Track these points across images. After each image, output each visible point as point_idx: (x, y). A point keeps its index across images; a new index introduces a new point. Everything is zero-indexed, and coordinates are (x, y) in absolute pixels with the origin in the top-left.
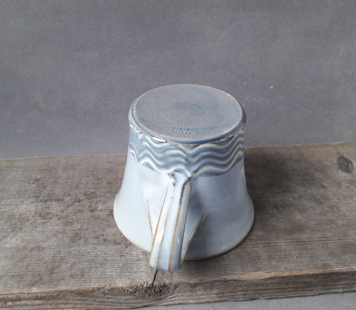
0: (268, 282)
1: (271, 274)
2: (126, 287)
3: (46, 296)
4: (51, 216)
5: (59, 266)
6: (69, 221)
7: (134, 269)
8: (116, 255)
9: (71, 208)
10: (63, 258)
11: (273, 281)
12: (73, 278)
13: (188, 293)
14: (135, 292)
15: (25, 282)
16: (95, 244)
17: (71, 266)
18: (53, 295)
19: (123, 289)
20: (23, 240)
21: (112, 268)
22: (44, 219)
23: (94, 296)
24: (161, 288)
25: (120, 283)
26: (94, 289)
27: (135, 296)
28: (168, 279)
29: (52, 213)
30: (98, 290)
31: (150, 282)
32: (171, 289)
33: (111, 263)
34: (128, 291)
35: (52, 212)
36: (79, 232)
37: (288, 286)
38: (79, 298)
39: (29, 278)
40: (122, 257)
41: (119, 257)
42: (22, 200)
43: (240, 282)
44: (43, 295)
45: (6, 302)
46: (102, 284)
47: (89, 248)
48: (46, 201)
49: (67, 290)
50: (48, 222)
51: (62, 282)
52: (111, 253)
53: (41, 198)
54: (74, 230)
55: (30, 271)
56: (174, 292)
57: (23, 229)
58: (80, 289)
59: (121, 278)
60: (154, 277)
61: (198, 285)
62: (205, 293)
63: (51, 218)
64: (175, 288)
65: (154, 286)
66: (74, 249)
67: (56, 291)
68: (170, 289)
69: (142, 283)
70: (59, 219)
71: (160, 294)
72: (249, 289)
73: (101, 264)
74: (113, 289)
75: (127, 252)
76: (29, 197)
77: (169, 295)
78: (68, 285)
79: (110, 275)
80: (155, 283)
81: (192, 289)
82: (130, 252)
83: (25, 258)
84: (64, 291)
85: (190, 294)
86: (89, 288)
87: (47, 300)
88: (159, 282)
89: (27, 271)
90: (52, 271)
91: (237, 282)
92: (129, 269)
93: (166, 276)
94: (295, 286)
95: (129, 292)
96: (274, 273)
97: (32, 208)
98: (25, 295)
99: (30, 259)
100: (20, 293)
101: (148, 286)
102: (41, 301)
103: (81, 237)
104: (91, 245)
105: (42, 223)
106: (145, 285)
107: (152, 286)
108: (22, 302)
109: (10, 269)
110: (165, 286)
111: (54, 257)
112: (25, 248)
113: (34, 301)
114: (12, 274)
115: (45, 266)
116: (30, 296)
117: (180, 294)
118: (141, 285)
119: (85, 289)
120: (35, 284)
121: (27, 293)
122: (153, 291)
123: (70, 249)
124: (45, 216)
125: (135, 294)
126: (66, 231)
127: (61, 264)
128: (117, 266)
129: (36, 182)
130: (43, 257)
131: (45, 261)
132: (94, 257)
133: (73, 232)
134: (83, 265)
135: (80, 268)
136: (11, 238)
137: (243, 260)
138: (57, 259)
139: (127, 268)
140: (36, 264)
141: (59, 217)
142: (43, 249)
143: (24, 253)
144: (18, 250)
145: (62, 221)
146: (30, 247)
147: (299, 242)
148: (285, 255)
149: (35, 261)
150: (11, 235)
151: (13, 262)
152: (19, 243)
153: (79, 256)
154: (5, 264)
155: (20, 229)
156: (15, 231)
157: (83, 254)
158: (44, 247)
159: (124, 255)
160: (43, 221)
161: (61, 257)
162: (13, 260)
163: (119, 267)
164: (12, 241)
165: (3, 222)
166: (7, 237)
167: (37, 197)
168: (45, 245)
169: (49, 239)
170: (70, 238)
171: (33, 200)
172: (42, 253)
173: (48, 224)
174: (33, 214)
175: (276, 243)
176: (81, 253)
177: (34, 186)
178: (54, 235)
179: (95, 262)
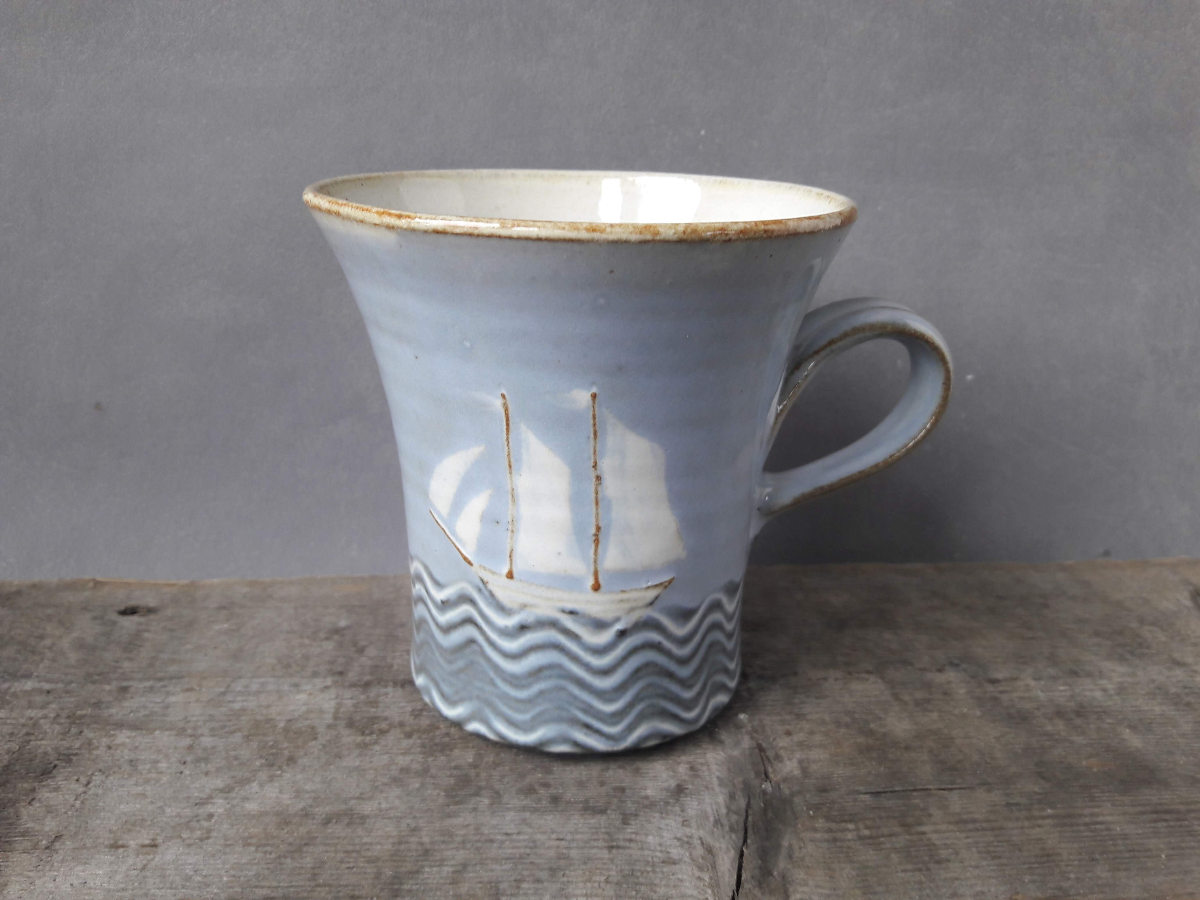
4: (384, 726)
5: (417, 872)
6: (437, 741)
7: (658, 889)
8: (596, 844)
10: (428, 847)
16: (523, 809)
17: (454, 872)
20: (298, 794)
21: (589, 885)
22: (363, 734)
29: (386, 719)
33: (584, 867)
35: (386, 714)
36: (472, 773)
40: (614, 851)
41: (606, 851)
47: (509, 821)
48: (367, 685)
50: (376, 743)
52: (579, 836)
53: (352, 676)
54: (456, 768)
55: (324, 885)
57: (301, 761)
63: (383, 732)
66: (463, 821)
70: (409, 735)
73: (551, 869)
75: (628, 837)
76: (315, 674)
82: (638, 838)
83: (306, 844)
89: (313, 884)
90: (396, 887)
92: (643, 888)
97: (327, 702)
99: (321, 848)
103: (480, 788)
104: (512, 813)
105: (358, 746)
109: (257, 875)
111: (400, 843)
112: (306, 814)
115: (371, 870)
123: (448, 822)
124: (365, 725)
126: (433, 771)
127: (423, 867)
128: (603, 878)
129: (336, 637)
130: (366, 844)
131: (369, 854)
132: (526, 847)
133: (455, 772)
134: (492, 870)
135: (486, 879)
136: (261, 785)
137: (1006, 865)
138: (409, 850)
139: (637, 884)
140: (341, 862)
141: (408, 729)
142: (363, 818)
143: (303, 830)
144: (284, 820)
145: (419, 741)
146: (321, 811)
147: (1160, 812)
148: (1130, 851)
149: (340, 855)
150: (263, 775)
151: (268, 856)
152: (286, 799)
153: (479, 845)
154: (243, 861)
155: (291, 760)
156: (272, 765)
157: (492, 837)
158: (366, 813)
159: (622, 843)
160: (359, 739)
161: (422, 844)
162: (269, 849)
163: (610, 879)
164: (268, 795)
165: (237, 738)
166: (248, 781)
167: (341, 673)
168: (368, 808)
169: (382, 792)
170: (445, 791)
171: (329, 681)
172: (360, 831)
173: (377, 748)
174: (328, 718)
175: (1092, 815)
176: (482, 834)
177: (329, 646)
178: (395, 780)
179: (532, 863)
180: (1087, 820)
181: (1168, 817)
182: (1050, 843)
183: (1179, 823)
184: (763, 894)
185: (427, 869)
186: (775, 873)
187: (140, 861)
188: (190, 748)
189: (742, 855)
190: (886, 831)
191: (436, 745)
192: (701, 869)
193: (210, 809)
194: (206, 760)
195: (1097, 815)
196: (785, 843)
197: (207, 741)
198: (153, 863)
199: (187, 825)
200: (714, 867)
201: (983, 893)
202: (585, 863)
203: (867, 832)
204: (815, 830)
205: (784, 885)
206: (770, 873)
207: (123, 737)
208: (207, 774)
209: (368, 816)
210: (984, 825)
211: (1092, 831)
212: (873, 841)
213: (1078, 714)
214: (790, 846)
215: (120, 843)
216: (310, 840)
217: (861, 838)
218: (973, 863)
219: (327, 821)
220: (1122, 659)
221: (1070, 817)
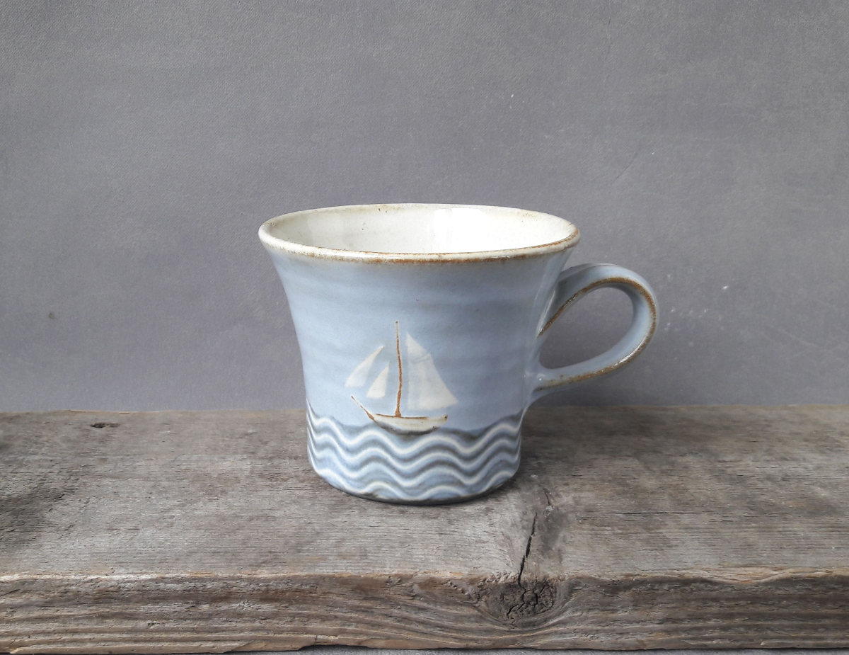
0: (778, 592)
1: (784, 571)
2: (461, 579)
3: (287, 591)
4: (285, 477)
5: (312, 542)
8: (430, 532)
10: (319, 531)
11: (791, 590)
12: (344, 559)
13: (596, 612)
14: (479, 598)
15: (242, 561)
16: (381, 515)
17: (337, 542)
18: (303, 587)
19: (455, 584)
20: (230, 507)
21: (426, 550)
22: (271, 481)
23: (389, 598)
24: (537, 591)
25: (446, 572)
26: (392, 579)
27: (479, 611)
28: (552, 570)
29: (286, 474)
30: (400, 581)
31: (513, 573)
32: (560, 595)
34: (463, 591)
35: (286, 471)
37: (823, 611)
38: (357, 602)
39: (253, 556)
40: (443, 536)
41: (438, 536)
42: (223, 455)
43: (717, 587)
44: (281, 587)
45: (198, 603)
46: (408, 571)
47: (372, 520)
48: (271, 459)
49: (333, 576)
50: (280, 485)
51: (322, 563)
52: (419, 528)
53: (260, 454)
55: (251, 547)
56: (566, 604)
57: (230, 492)
58: (362, 576)
59: (446, 563)
60: (519, 566)
61: (621, 591)
62: (636, 614)
63: (284, 480)
64: (570, 592)
65: (521, 582)
66: (341, 519)
67: (312, 576)
68: (557, 595)
69: (496, 574)
70: (302, 481)
71: (534, 610)
72: (736, 610)
73: (400, 542)
74: (431, 583)
75: (452, 529)
76: (236, 453)
77: (556, 611)
78: (335, 567)
79: (422, 558)
80: (524, 576)
81: (608, 600)
82: (459, 530)
83: (238, 529)
84: (327, 580)
85: (601, 614)
86: (381, 575)
87: (287, 605)
88: (532, 574)
89: (244, 546)
90: (299, 548)
91: (709, 586)
92: (462, 552)
93: (547, 566)
94: (840, 611)
95: (466, 594)
96: (791, 570)
97: (246, 466)
98: (243, 584)
99: (248, 531)
100: (233, 579)
101: (509, 580)
102: (273, 605)
103: (352, 506)
104: (374, 517)
105: (269, 486)
106: (502, 580)
107: (517, 583)
108: (233, 605)
109: (207, 542)
110: (545, 584)
111: (300, 529)
112: (236, 516)
113: (256, 606)
114: (213, 549)
115: (282, 540)
116: (252, 586)
117: (578, 614)
118: (493, 578)
119: (371, 576)
120: (263, 565)
121: (248, 580)
122: (518, 597)
123: (331, 520)
124: (272, 477)
125: (477, 605)
126: (320, 497)
127: (315, 540)
128: (435, 547)
129: (247, 437)
130: (278, 529)
131: (280, 534)
132: (384, 532)
133: (334, 498)
134: (361, 542)
135: (358, 546)
136: (205, 504)
137: (718, 549)
138: (306, 532)
139: (459, 551)
140: (262, 537)
141: (301, 478)
142: (274, 519)
143: (235, 523)
144: (222, 518)
145: (308, 484)
146: (246, 515)
147: (835, 528)
148: (810, 544)
149: (261, 534)
150: (206, 499)
151: (213, 534)
152: (222, 509)
153: (352, 530)
154: (197, 536)
155: (223, 492)
156: (211, 494)
157: (360, 527)
159: (448, 532)
160: (269, 483)
161: (314, 529)
162: (214, 531)
163: (440, 548)
164: (206, 509)
165: (186, 482)
166: (196, 502)
167: (253, 453)
168: (277, 514)
169: (286, 506)
170: (328, 506)
171: (245, 456)
172: (273, 523)
173: (282, 487)
174: (247, 473)
175: (784, 527)
176: (354, 526)
177: (243, 441)
178: (294, 502)
179: (387, 539)
180: (781, 529)
181: (840, 529)
182: (751, 539)
184: (544, 558)
185: (319, 540)
186: (553, 549)
187: (129, 536)
188: (154, 487)
189: (530, 540)
190: (632, 531)
192: (501, 545)
193: (171, 514)
194: (166, 492)
195: (788, 527)
196: (561, 535)
197: (165, 483)
198: (138, 537)
199: (157, 521)
200: (511, 545)
201: (700, 561)
202: (423, 541)
203: (620, 531)
204: (583, 529)
205: (559, 554)
206: (550, 549)
207: (106, 481)
208: (167, 498)
209: (278, 517)
210: (707, 530)
211: (783, 535)
212: (625, 536)
213: (783, 479)
214: (564, 536)
215: (114, 528)
216: (240, 528)
217: (614, 534)
218: (694, 547)
219: (251, 519)
220: (822, 452)
221: (768, 527)
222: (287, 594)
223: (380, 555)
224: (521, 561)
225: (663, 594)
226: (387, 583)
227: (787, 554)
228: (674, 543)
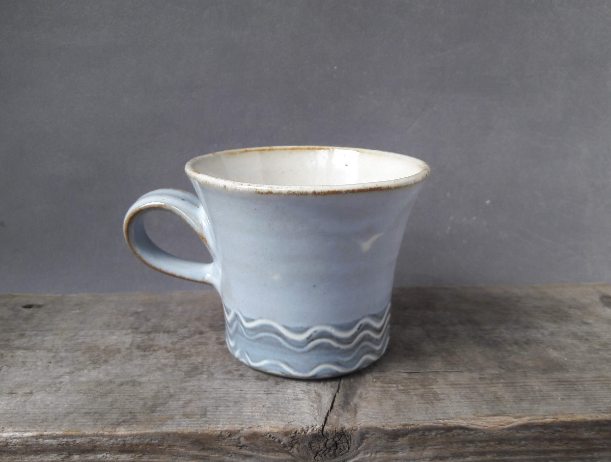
0: (518, 435)
1: (523, 418)
2: (278, 432)
3: (140, 444)
4: (156, 348)
5: (166, 403)
6: (183, 353)
7: (290, 410)
8: (260, 392)
9: (188, 340)
10: (173, 394)
11: (527, 433)
12: (188, 417)
13: (382, 453)
14: (292, 447)
15: (106, 421)
16: (224, 379)
17: (184, 403)
18: (153, 442)
19: (272, 436)
20: (108, 374)
21: (254, 408)
22: (145, 351)
23: (222, 449)
24: (336, 439)
25: (267, 426)
26: (223, 434)
27: (292, 456)
28: (348, 423)
29: (157, 345)
30: (229, 435)
31: (318, 426)
32: (354, 442)
33: (252, 401)
34: (279, 441)
35: (157, 343)
36: (200, 366)
37: (552, 448)
38: (196, 452)
39: (114, 416)
40: (269, 395)
41: (265, 395)
42: (112, 331)
43: (472, 433)
44: (135, 441)
45: (70, 454)
46: (236, 426)
47: (216, 384)
48: (149, 333)
49: (176, 433)
50: (151, 355)
51: (169, 422)
52: (251, 389)
53: (142, 329)
54: (191, 364)
55: (117, 408)
56: (359, 448)
57: (111, 362)
58: (199, 432)
59: (268, 419)
60: (324, 419)
61: (399, 437)
62: (412, 455)
63: (155, 351)
64: (361, 439)
65: (324, 433)
66: (193, 383)
67: (158, 433)
68: (352, 441)
69: (305, 427)
70: (169, 352)
71: (334, 453)
72: (488, 449)
73: (235, 402)
74: (254, 436)
75: (277, 390)
76: (123, 329)
77: (352, 454)
78: (179, 425)
79: (249, 415)
80: (326, 428)
81: (390, 444)
82: (283, 390)
83: (109, 393)
84: (171, 435)
85: (385, 455)
86: (215, 431)
87: (141, 455)
88: (333, 426)
89: (111, 408)
90: (153, 409)
91: (467, 432)
92: (281, 409)
93: (345, 419)
94: (565, 447)
95: (282, 443)
96: (528, 418)
97: (128, 340)
98: (105, 439)
99: (117, 394)
100: (97, 435)
101: (315, 432)
102: (130, 455)
103: (203, 372)
104: (219, 381)
105: (142, 356)
106: (309, 431)
107: (321, 433)
108: (98, 455)
109: (82, 405)
110: (342, 434)
111: (158, 392)
112: (111, 382)
113: (117, 456)
114: (85, 411)
115: (141, 403)
116: (112, 441)
117: (369, 455)
118: (303, 430)
119: (207, 432)
120: (122, 424)
121: (109, 436)
122: (322, 444)
123: (184, 384)
124: (146, 349)
125: (291, 451)
126: (179, 365)
127: (169, 401)
128: (261, 406)
129: (136, 315)
130: (141, 393)
131: (141, 396)
132: (223, 394)
133: (191, 366)
134: (204, 402)
135: (201, 406)
136: (89, 371)
137: (474, 401)
138: (163, 395)
139: (279, 408)
140: (127, 399)
141: (169, 349)
142: (140, 383)
143: (108, 388)
144: (99, 384)
145: (174, 354)
146: (118, 381)
147: (560, 382)
148: (542, 396)
149: (126, 397)
150: (91, 367)
151: (89, 397)
152: (101, 376)
153: (199, 393)
154: (76, 399)
155: (106, 361)
156: (96, 363)
157: (206, 390)
158: (142, 381)
159: (273, 392)
160: (142, 353)
161: (169, 393)
162: (90, 394)
163: (265, 406)
164: (91, 375)
165: (79, 353)
166: (83, 369)
167: (136, 328)
168: (143, 379)
169: (151, 373)
170: (185, 372)
171: (129, 331)
172: (138, 388)
173: (152, 357)
174: (127, 345)
175: (524, 382)
176: (201, 389)
177: (132, 319)
178: (159, 369)
179: (225, 400)
180: (521, 384)
181: (565, 383)
182: (500, 393)
183: (571, 386)
184: (344, 412)
185: (171, 402)
186: (351, 404)
187: (23, 399)
188: (54, 357)
189: (335, 397)
190: (412, 387)
191: (182, 355)
192: (313, 402)
193: (61, 380)
194: (61, 362)
195: (528, 382)
196: (359, 392)
197: (63, 354)
198: (30, 400)
199: (49, 386)
200: (320, 401)
201: (460, 412)
202: (253, 400)
203: (402, 388)
204: (375, 387)
205: (355, 408)
206: (349, 404)
207: (20, 353)
208: (61, 367)
209: (143, 383)
210: (466, 386)
211: (523, 389)
212: (405, 392)
213: (526, 343)
214: (361, 393)
215: (14, 392)
216: (111, 392)
217: (398, 390)
218: (457, 401)
219: (122, 384)
221: (512, 383)
222: (140, 447)
223: (217, 413)
224: (326, 415)
225: (432, 438)
226: (220, 437)
227: (525, 405)
228: (442, 397)
